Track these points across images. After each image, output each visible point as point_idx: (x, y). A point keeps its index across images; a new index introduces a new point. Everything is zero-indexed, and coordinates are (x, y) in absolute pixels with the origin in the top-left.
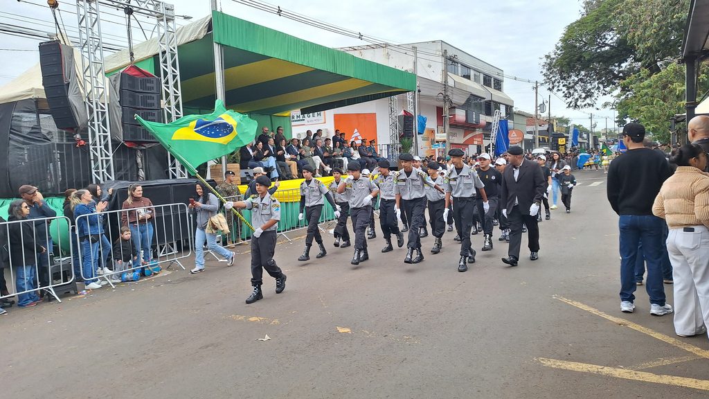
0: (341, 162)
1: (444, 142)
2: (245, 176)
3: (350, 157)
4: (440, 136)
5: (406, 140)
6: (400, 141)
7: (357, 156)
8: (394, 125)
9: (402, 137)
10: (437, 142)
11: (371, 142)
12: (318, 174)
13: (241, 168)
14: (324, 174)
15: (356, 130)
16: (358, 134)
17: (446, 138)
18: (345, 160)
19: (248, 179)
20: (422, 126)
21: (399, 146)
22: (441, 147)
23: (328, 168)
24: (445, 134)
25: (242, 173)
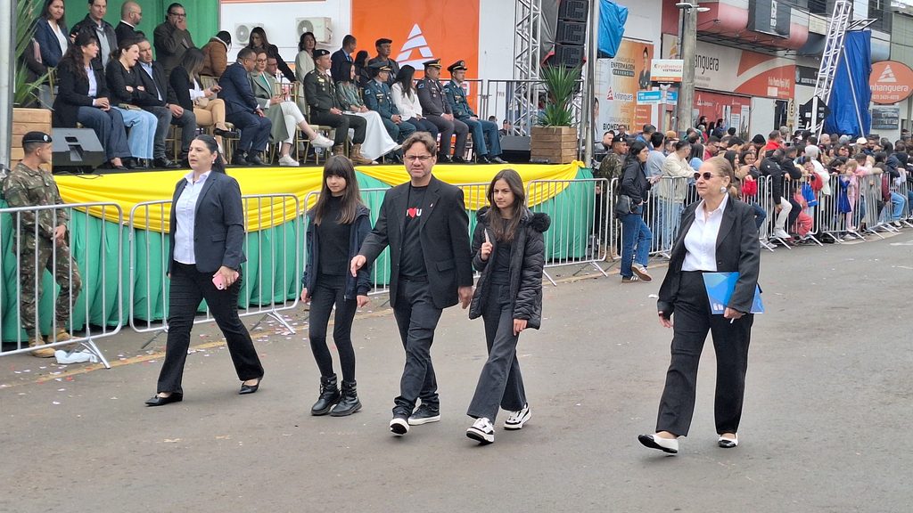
0: (360, 125)
1: (676, 84)
2: (64, 147)
3: (388, 110)
4: (665, 67)
5: (562, 71)
6: (545, 74)
7: (409, 108)
8: (526, 25)
9: (549, 62)
10: (656, 84)
11: (451, 69)
12: (287, 158)
13: (58, 121)
14: (307, 156)
15: (416, 30)
16: (421, 41)
17: (679, 75)
18: (373, 119)
19: (75, 158)
20: (614, 34)
21: (541, 88)
22: (665, 98)
23: (322, 141)
24: (680, 62)
25: (59, 140)
